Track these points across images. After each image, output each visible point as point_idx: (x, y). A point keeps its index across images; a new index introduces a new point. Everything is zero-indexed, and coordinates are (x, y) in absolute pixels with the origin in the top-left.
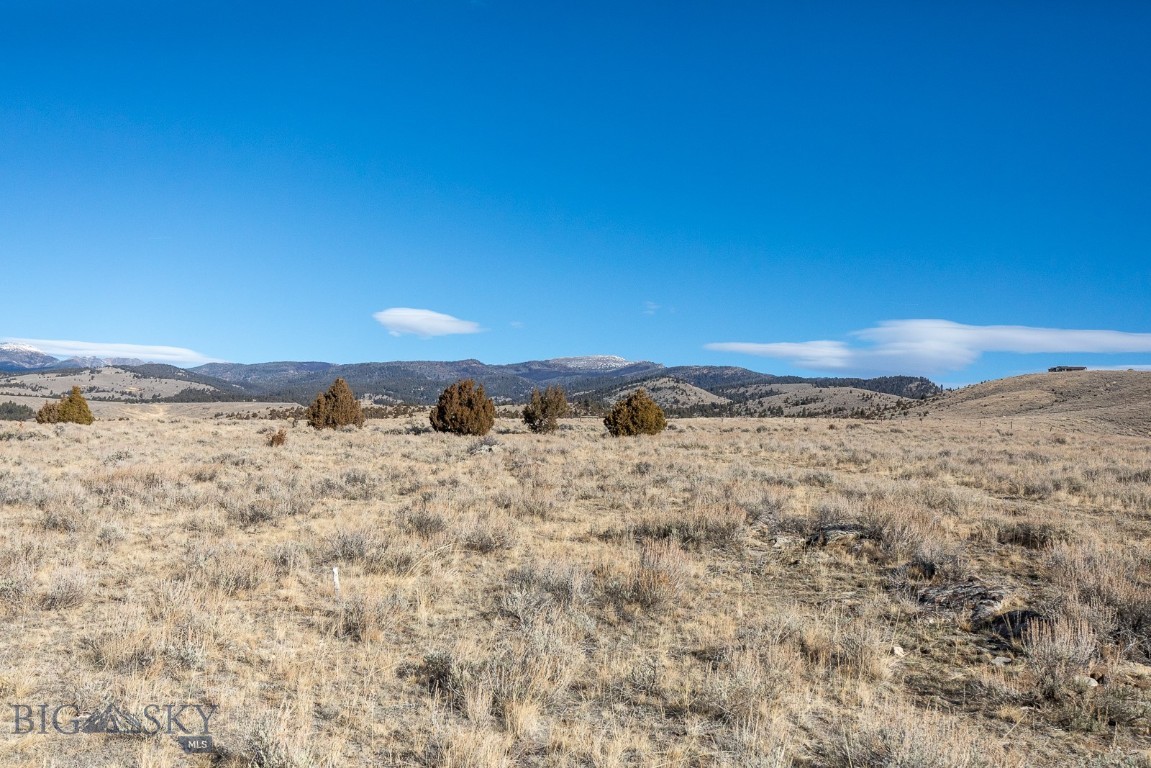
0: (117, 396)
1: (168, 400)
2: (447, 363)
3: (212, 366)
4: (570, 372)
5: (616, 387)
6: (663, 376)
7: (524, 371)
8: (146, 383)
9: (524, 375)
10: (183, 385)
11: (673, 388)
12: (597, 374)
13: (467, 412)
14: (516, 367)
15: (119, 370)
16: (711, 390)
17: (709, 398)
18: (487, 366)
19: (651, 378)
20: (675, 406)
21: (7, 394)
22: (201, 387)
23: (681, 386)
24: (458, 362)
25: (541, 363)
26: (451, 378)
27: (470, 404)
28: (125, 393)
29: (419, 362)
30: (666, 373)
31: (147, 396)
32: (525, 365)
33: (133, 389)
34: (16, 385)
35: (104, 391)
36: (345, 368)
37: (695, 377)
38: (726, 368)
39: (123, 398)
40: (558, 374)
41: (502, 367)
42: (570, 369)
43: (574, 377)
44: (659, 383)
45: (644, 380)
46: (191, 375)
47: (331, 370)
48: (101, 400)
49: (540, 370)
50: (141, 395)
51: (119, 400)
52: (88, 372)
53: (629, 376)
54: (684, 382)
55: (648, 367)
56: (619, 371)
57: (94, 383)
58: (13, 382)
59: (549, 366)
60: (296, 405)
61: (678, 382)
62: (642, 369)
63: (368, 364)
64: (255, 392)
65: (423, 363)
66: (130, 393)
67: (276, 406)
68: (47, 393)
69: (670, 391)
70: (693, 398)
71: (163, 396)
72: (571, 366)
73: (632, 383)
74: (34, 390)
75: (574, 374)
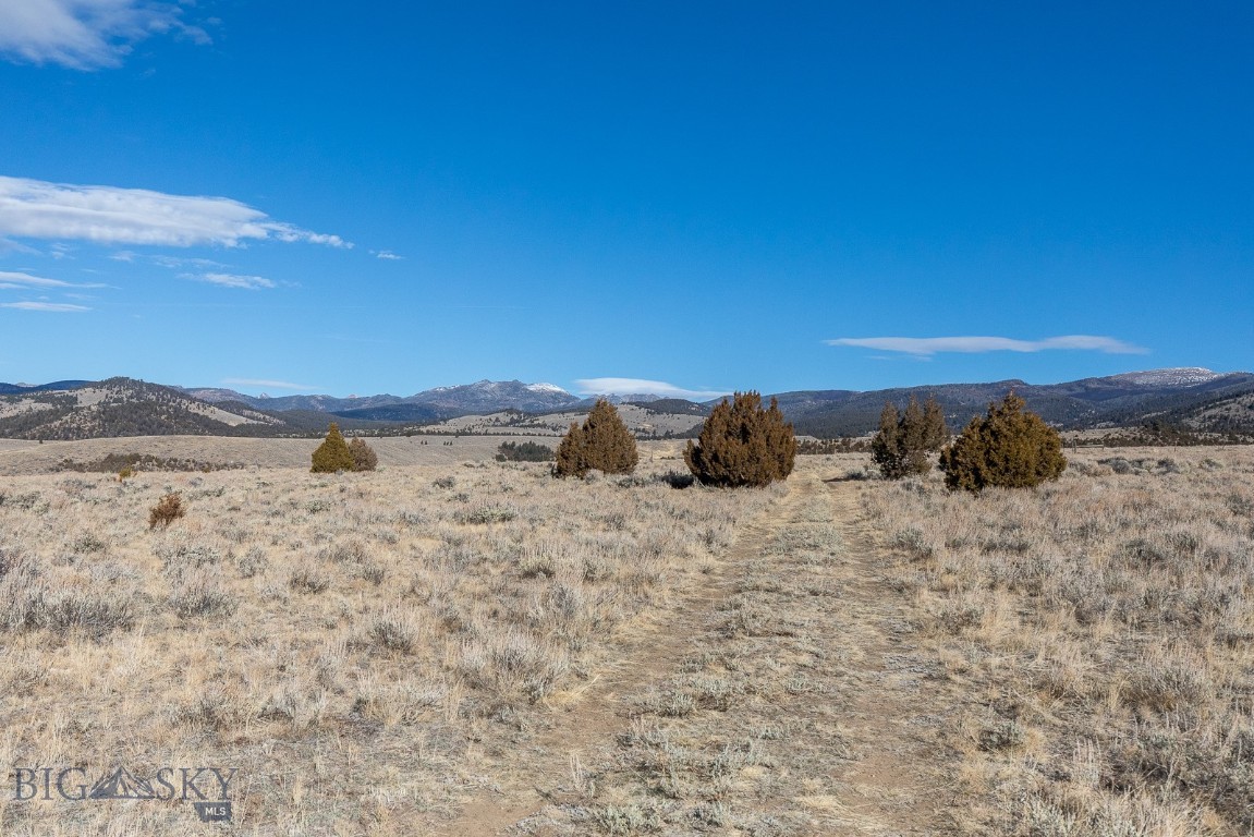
1: (678, 437)
2: (983, 385)
4: (1137, 390)
5: (1199, 405)
7: (1079, 390)
8: (660, 419)
9: (1078, 396)
10: (695, 420)
12: (1174, 391)
14: (1069, 387)
15: (634, 407)
18: (1033, 387)
19: (1248, 393)
21: (529, 434)
24: (997, 384)
25: (1100, 380)
26: (983, 400)
28: (639, 430)
29: (950, 385)
31: (659, 433)
32: (1079, 383)
33: (647, 426)
34: (539, 425)
36: (865, 396)
40: (1121, 393)
41: (1051, 387)
42: (1138, 386)
43: (1144, 396)
45: (1237, 396)
46: (702, 408)
47: (851, 399)
49: (1099, 389)
50: (654, 432)
53: (1217, 392)
55: (1244, 380)
56: (1203, 387)
58: (536, 422)
59: (1111, 384)
60: (812, 439)
62: (1235, 382)
63: (892, 390)
65: (956, 386)
66: (644, 430)
68: (564, 432)
71: (676, 432)
72: (1139, 382)
73: (1221, 399)
74: (554, 429)
75: (1143, 391)
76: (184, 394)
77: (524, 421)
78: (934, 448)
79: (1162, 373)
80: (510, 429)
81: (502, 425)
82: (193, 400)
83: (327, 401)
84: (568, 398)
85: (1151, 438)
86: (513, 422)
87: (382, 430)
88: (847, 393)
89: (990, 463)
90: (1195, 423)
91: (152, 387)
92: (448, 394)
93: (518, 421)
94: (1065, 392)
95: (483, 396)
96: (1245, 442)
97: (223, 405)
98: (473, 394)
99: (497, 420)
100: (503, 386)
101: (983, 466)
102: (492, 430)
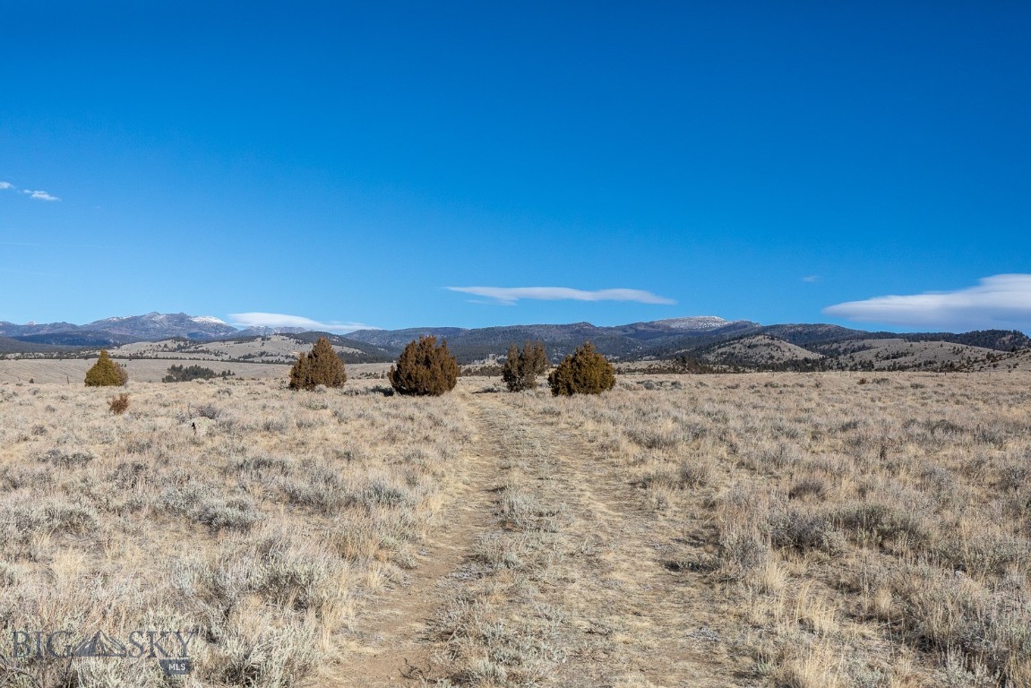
0: (282, 359)
2: (562, 326)
3: (362, 332)
4: (672, 332)
5: (714, 345)
6: (758, 334)
7: (631, 331)
8: (306, 348)
9: (630, 335)
11: (768, 345)
12: (698, 333)
14: (623, 329)
15: (284, 337)
16: (805, 346)
17: (802, 353)
18: (598, 328)
19: (747, 336)
20: (770, 362)
21: (194, 359)
22: (351, 350)
23: (776, 342)
24: (572, 325)
25: (646, 324)
26: (565, 339)
28: (289, 357)
29: (536, 326)
30: (762, 331)
32: (631, 326)
33: (296, 353)
34: (203, 351)
35: (272, 355)
36: (473, 332)
37: (790, 334)
38: (820, 325)
39: (286, 361)
40: (660, 334)
41: (611, 329)
42: (673, 329)
43: (677, 337)
44: (754, 341)
45: (741, 338)
46: (343, 340)
47: (461, 334)
48: (268, 362)
49: (645, 331)
51: (283, 363)
52: (259, 339)
53: (727, 335)
54: (779, 339)
55: (746, 326)
56: (718, 331)
57: (264, 349)
58: (200, 349)
59: (654, 327)
61: (773, 339)
62: (739, 328)
63: (493, 328)
65: (542, 326)
66: (293, 357)
68: (226, 357)
69: (765, 348)
70: (788, 354)
72: (673, 326)
73: (729, 341)
74: (216, 355)
75: (676, 334)
77: (189, 348)
78: (540, 372)
79: (690, 321)
80: (177, 354)
81: (170, 351)
83: (7, 327)
84: (228, 329)
85: (681, 368)
86: (180, 348)
87: (61, 353)
88: (458, 330)
89: (576, 381)
90: (711, 358)
92: (121, 323)
93: (183, 348)
94: (620, 333)
95: (152, 326)
96: (744, 372)
98: (143, 324)
99: (166, 346)
100: (170, 317)
101: (573, 383)
102: (161, 355)
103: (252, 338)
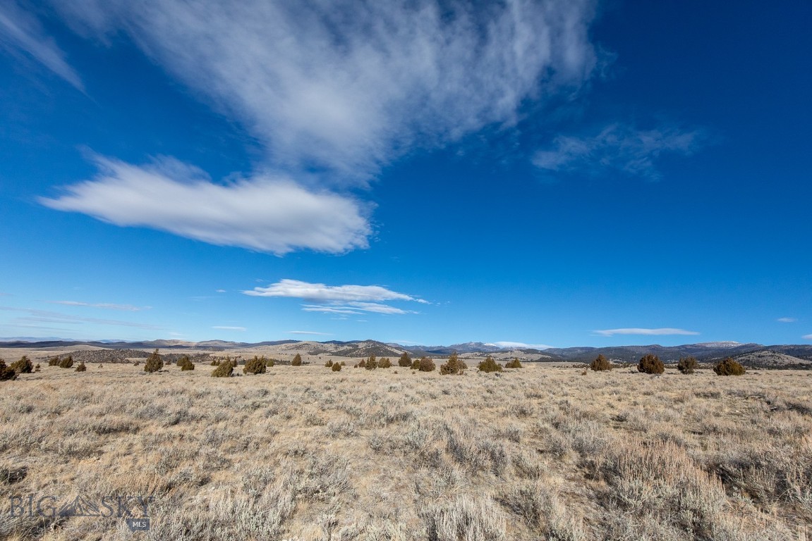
1: (536, 361)
3: (550, 349)
4: (707, 349)
5: (736, 355)
6: (763, 350)
7: (683, 349)
8: (529, 355)
10: (541, 356)
11: (772, 356)
12: (722, 350)
13: (652, 366)
14: (679, 347)
15: (519, 351)
16: (798, 357)
17: (797, 361)
18: (663, 347)
19: (757, 351)
22: (547, 357)
23: (776, 354)
25: (691, 345)
26: (648, 352)
27: (653, 363)
28: (522, 359)
30: (766, 348)
31: (529, 360)
32: (683, 346)
33: (524, 357)
36: (600, 349)
37: (785, 350)
38: (806, 345)
40: (701, 350)
41: (672, 347)
43: (711, 351)
44: (763, 353)
45: (753, 352)
46: (543, 352)
47: (596, 350)
49: (691, 348)
52: (510, 352)
53: (743, 351)
54: (778, 352)
55: (754, 346)
56: (735, 349)
57: (512, 356)
59: (695, 347)
60: (582, 364)
61: (774, 353)
63: (609, 347)
64: (566, 358)
67: (575, 363)
69: (769, 358)
70: (787, 361)
71: (534, 360)
72: (708, 346)
73: (745, 353)
76: (386, 345)
77: (484, 355)
79: (717, 343)
80: (480, 357)
81: (478, 356)
82: (389, 347)
83: (424, 347)
84: (497, 348)
86: (481, 355)
88: (592, 348)
91: (378, 343)
92: (460, 346)
94: (677, 349)
95: (471, 347)
97: (396, 348)
98: (467, 346)
99: (476, 354)
100: (476, 344)
102: (475, 358)
103: (507, 352)
